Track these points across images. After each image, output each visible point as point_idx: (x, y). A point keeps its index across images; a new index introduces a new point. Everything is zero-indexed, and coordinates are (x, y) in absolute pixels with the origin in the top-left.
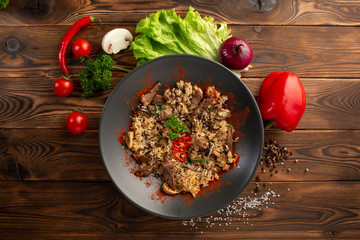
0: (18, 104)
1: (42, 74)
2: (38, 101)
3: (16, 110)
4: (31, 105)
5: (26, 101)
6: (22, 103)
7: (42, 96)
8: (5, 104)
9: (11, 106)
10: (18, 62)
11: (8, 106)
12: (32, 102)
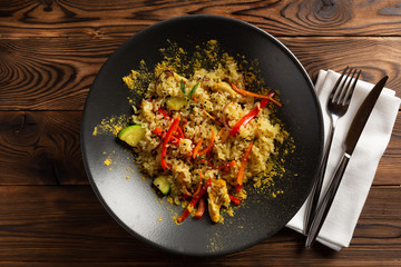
0: (54, 74)
1: (90, 32)
2: (84, 70)
3: (52, 82)
4: (73, 77)
5: (66, 70)
6: (60, 73)
7: (90, 63)
8: (36, 75)
9: (45, 77)
10: (55, 15)
11: (40, 78)
12: (75, 71)
